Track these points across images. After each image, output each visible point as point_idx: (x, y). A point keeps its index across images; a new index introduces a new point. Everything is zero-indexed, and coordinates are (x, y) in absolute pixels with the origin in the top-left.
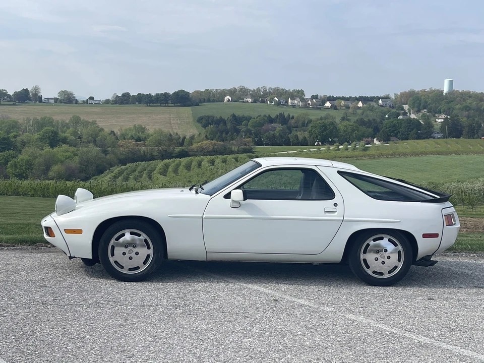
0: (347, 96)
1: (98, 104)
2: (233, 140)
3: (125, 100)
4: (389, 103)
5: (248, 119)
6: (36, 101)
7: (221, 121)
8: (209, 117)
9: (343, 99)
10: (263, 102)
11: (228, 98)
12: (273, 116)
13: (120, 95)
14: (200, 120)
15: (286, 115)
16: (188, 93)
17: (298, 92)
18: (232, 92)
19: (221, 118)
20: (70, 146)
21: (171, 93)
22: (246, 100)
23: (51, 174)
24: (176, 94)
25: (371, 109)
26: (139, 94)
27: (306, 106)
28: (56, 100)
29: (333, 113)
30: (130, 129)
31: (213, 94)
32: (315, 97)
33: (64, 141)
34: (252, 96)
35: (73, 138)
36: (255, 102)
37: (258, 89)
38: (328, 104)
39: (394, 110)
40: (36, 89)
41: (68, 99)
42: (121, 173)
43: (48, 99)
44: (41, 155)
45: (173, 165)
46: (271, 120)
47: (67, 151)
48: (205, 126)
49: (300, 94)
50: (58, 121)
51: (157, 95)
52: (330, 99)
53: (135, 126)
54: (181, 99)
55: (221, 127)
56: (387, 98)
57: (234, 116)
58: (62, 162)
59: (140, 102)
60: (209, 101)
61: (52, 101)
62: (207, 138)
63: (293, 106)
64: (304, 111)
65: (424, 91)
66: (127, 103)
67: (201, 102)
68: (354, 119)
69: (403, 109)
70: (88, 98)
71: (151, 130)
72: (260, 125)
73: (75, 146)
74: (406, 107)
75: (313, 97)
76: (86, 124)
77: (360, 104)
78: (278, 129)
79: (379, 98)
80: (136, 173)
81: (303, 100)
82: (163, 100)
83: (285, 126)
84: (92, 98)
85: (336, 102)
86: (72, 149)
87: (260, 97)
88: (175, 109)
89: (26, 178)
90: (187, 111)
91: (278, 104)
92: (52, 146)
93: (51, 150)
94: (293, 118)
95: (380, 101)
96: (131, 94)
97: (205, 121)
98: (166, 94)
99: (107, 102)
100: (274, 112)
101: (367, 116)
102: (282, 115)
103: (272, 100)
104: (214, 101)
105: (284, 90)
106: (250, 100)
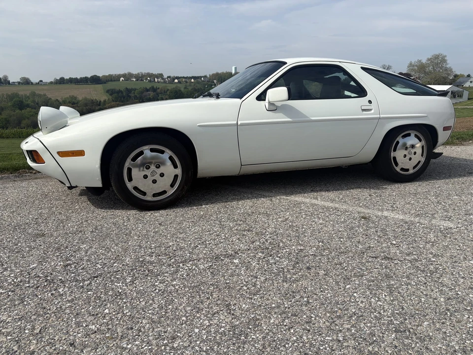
0: (186, 76)
1: (46, 84)
2: (128, 101)
3: (62, 81)
4: (207, 79)
5: (135, 90)
6: (6, 84)
7: (120, 91)
8: (113, 90)
9: (184, 77)
10: (142, 80)
11: (122, 79)
12: (148, 88)
13: (58, 78)
14: (108, 91)
15: (155, 87)
16: (99, 77)
17: (160, 74)
18: (124, 76)
19: (120, 90)
20: (32, 109)
21: (89, 77)
22: (132, 79)
23: (22, 125)
24: (92, 77)
25: (198, 83)
26: (70, 78)
27: (165, 82)
28: (19, 83)
29: (179, 85)
30: (67, 98)
31: (114, 77)
33: (28, 106)
34: (135, 77)
35: (33, 104)
36: (137, 80)
37: (138, 74)
38: (176, 81)
39: (210, 83)
40: (6, 77)
41: (26, 82)
43: (14, 82)
44: (13, 115)
46: (147, 90)
47: (31, 112)
48: (111, 95)
49: (161, 76)
50: (22, 95)
51: (81, 78)
52: (177, 78)
53: (70, 96)
54: (95, 80)
55: (120, 94)
56: (205, 77)
57: (127, 88)
58: (28, 118)
59: (71, 83)
60: (111, 81)
61: (17, 84)
62: (113, 101)
63: (158, 82)
64: (164, 85)
65: (223, 73)
66: (64, 83)
67: (107, 81)
68: (190, 88)
69: (214, 82)
70: (38, 81)
71: (80, 98)
72: (142, 92)
73: (35, 109)
74: (215, 81)
75: (168, 77)
76: (40, 96)
77: (193, 80)
78: (151, 95)
79: (201, 77)
81: (163, 79)
82: (85, 81)
83: (155, 93)
84: (41, 81)
85: (180, 79)
86: (33, 110)
87: (140, 77)
88: (93, 86)
89: (7, 128)
90: (100, 87)
91: (150, 81)
92: (21, 109)
93: (20, 111)
94: (159, 88)
95: (202, 79)
96: (65, 78)
97: (111, 92)
98: (86, 77)
99: (51, 83)
100: (149, 86)
101: (197, 86)
102: (153, 87)
103: (146, 79)
104: (114, 81)
105: (152, 74)
106: (134, 80)
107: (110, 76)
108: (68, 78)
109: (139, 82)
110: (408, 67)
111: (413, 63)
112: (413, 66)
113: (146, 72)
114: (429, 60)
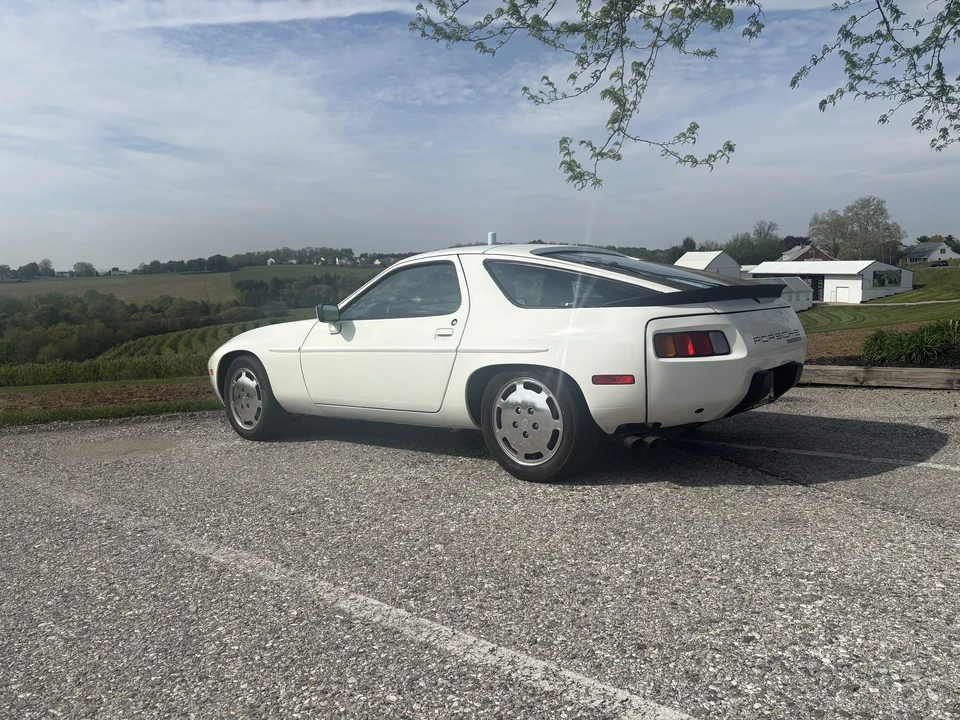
1: (122, 275)
3: (155, 268)
5: (291, 281)
6: (45, 276)
7: (263, 285)
8: (248, 282)
10: (310, 263)
11: (271, 260)
12: (318, 277)
13: (148, 263)
14: (239, 285)
15: (332, 275)
16: (226, 258)
17: (347, 251)
18: (275, 254)
19: (262, 282)
21: (206, 258)
22: (290, 261)
24: (212, 259)
26: (170, 262)
27: (354, 265)
28: (71, 273)
30: (156, 300)
31: (256, 258)
32: (364, 255)
33: (64, 318)
34: (296, 258)
35: (78, 314)
36: (300, 263)
37: (303, 250)
38: (377, 262)
40: (47, 264)
41: (86, 271)
42: (126, 349)
43: (62, 273)
45: (186, 335)
46: (316, 281)
47: (65, 330)
48: (242, 291)
49: (348, 253)
51: (190, 261)
52: (379, 256)
53: (162, 296)
54: (218, 264)
55: (260, 291)
57: (276, 279)
58: (54, 342)
59: (172, 271)
60: (250, 264)
61: (68, 275)
63: (341, 265)
64: (352, 270)
66: (158, 272)
67: (241, 266)
70: (110, 269)
71: (178, 299)
72: (304, 286)
75: (362, 256)
76: (102, 297)
78: (323, 290)
80: (145, 349)
81: (351, 259)
82: (197, 267)
83: (330, 286)
84: (116, 269)
85: (385, 260)
86: (72, 327)
87: (306, 257)
88: (212, 276)
90: (226, 276)
91: (325, 264)
92: (48, 324)
96: (161, 262)
98: (200, 259)
99: (135, 272)
100: (321, 273)
102: (328, 276)
103: (318, 260)
104: (256, 265)
105: (331, 249)
106: (295, 262)
107: (249, 255)
108: (166, 262)
109: (301, 266)
110: (811, 225)
111: (820, 218)
112: (821, 223)
113: (319, 247)
114: (849, 209)
